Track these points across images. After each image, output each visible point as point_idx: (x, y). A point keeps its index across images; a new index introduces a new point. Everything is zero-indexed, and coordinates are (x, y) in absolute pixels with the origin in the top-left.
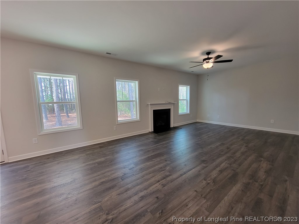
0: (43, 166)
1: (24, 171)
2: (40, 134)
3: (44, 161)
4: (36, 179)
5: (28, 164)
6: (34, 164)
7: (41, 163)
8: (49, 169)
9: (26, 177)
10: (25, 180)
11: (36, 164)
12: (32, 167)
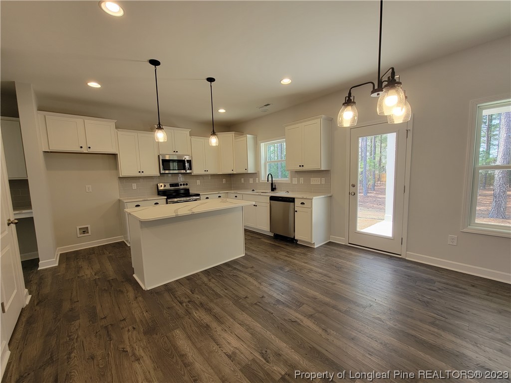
0: (463, 298)
1: (427, 287)
2: (465, 230)
3: (464, 286)
4: (446, 316)
5: (434, 278)
6: (444, 283)
7: (457, 289)
8: (475, 312)
9: (429, 300)
10: (427, 304)
11: (447, 284)
12: (441, 288)
